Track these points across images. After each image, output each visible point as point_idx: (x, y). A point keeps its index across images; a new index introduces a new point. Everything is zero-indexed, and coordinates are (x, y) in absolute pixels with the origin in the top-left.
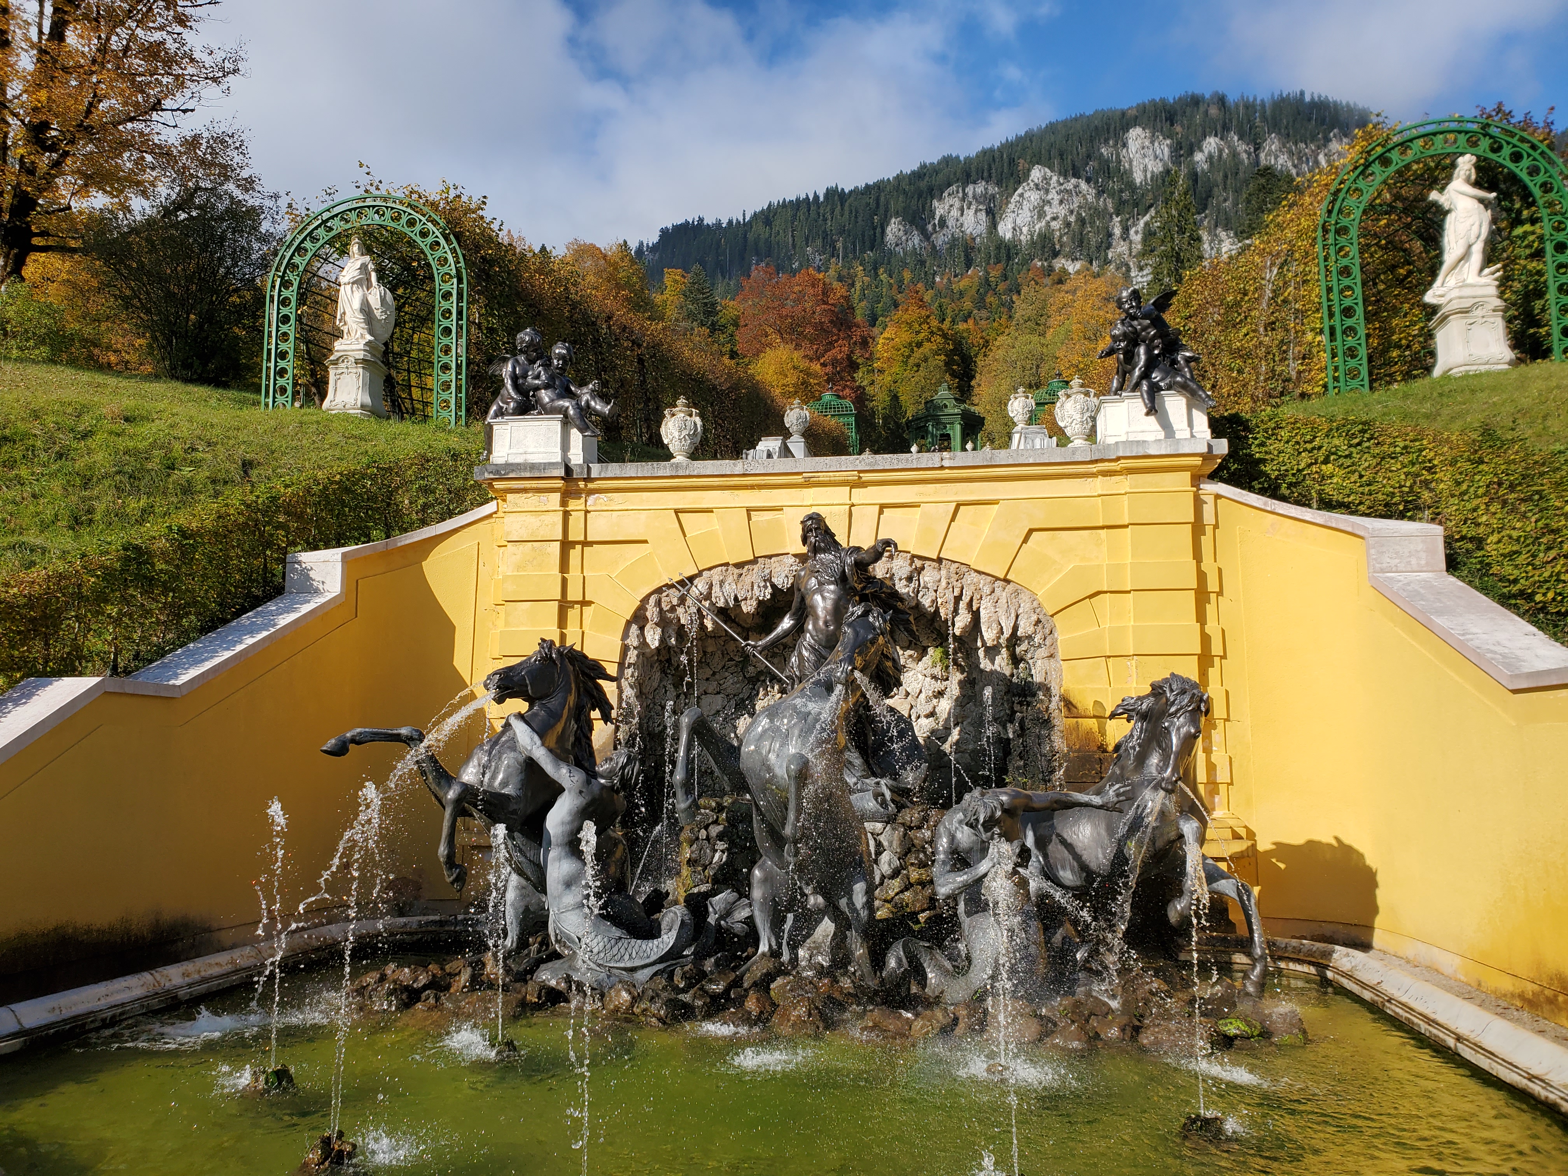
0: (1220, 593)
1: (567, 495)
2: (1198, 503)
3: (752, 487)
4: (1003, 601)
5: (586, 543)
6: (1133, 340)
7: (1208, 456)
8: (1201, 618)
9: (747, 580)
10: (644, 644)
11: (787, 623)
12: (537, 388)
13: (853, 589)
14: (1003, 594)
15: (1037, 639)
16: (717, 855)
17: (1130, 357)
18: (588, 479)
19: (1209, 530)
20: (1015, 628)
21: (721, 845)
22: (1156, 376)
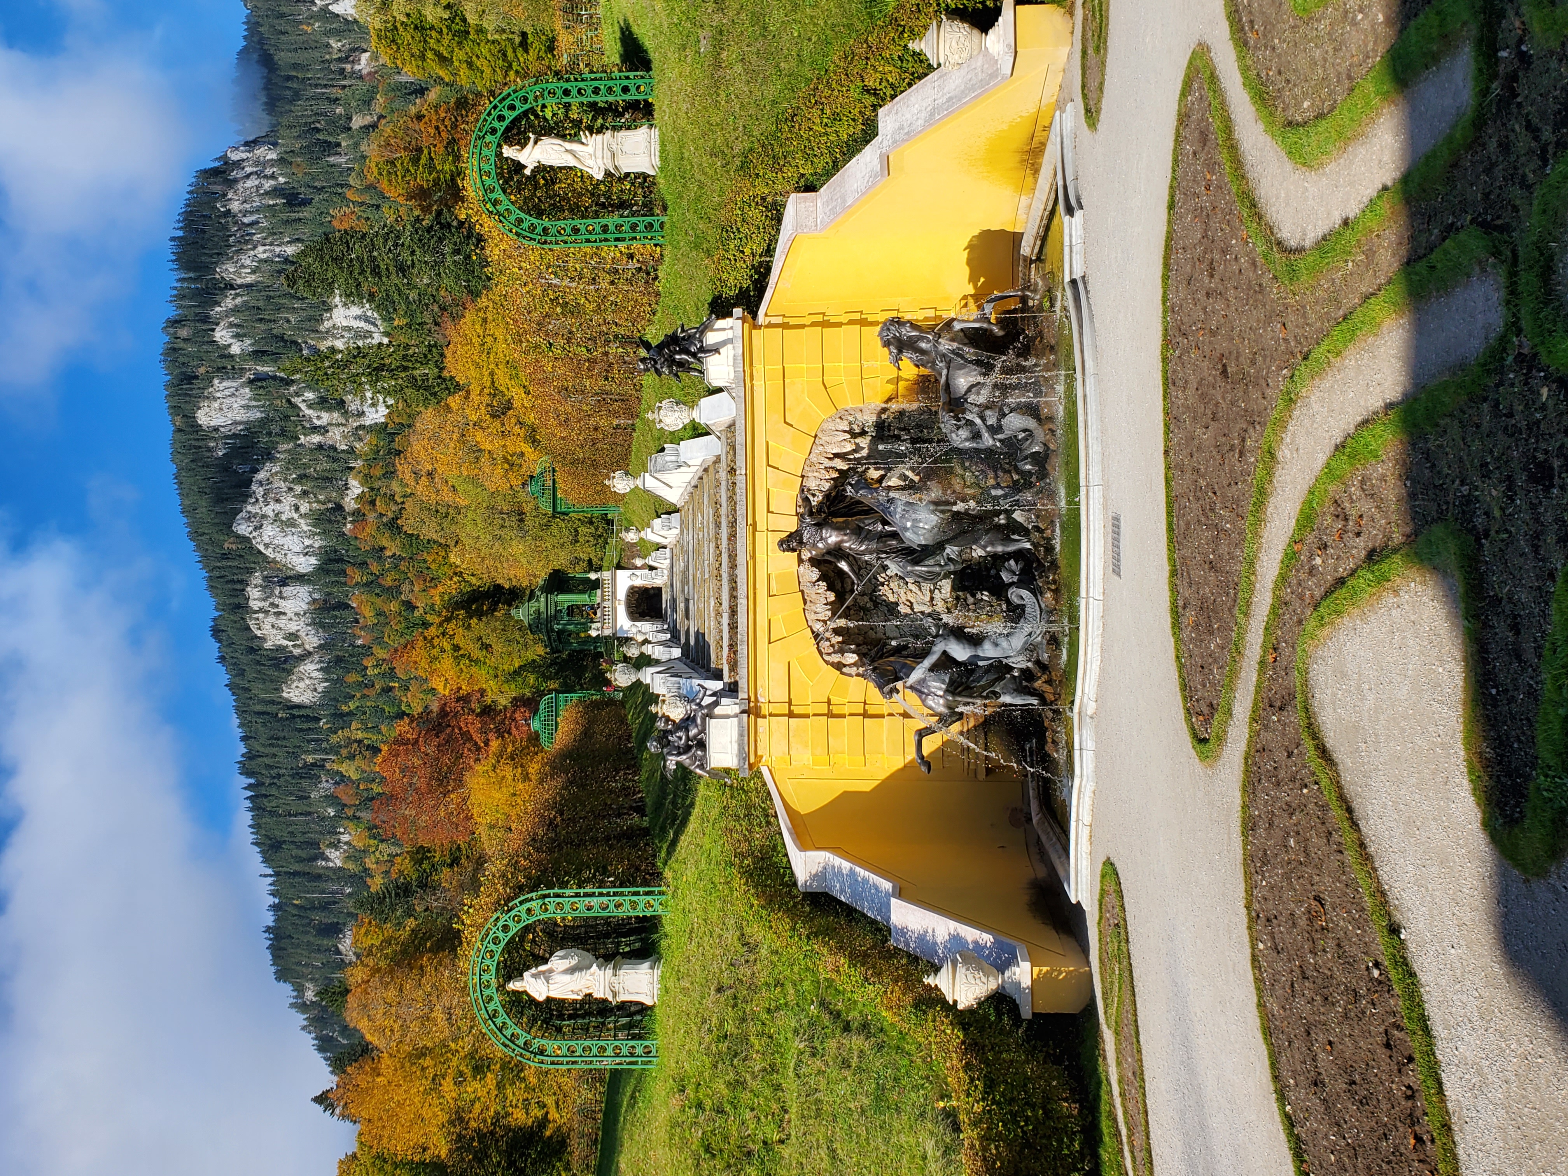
0: (824, 314)
1: (758, 715)
2: (770, 326)
3: (755, 593)
4: (827, 439)
5: (790, 703)
6: (671, 362)
7: (743, 319)
8: (839, 325)
9: (814, 596)
10: (854, 664)
11: (843, 565)
12: (688, 739)
13: (824, 519)
14: (824, 438)
15: (851, 419)
16: (985, 598)
17: (681, 364)
18: (749, 699)
19: (786, 320)
20: (845, 431)
21: (979, 596)
22: (693, 349)
